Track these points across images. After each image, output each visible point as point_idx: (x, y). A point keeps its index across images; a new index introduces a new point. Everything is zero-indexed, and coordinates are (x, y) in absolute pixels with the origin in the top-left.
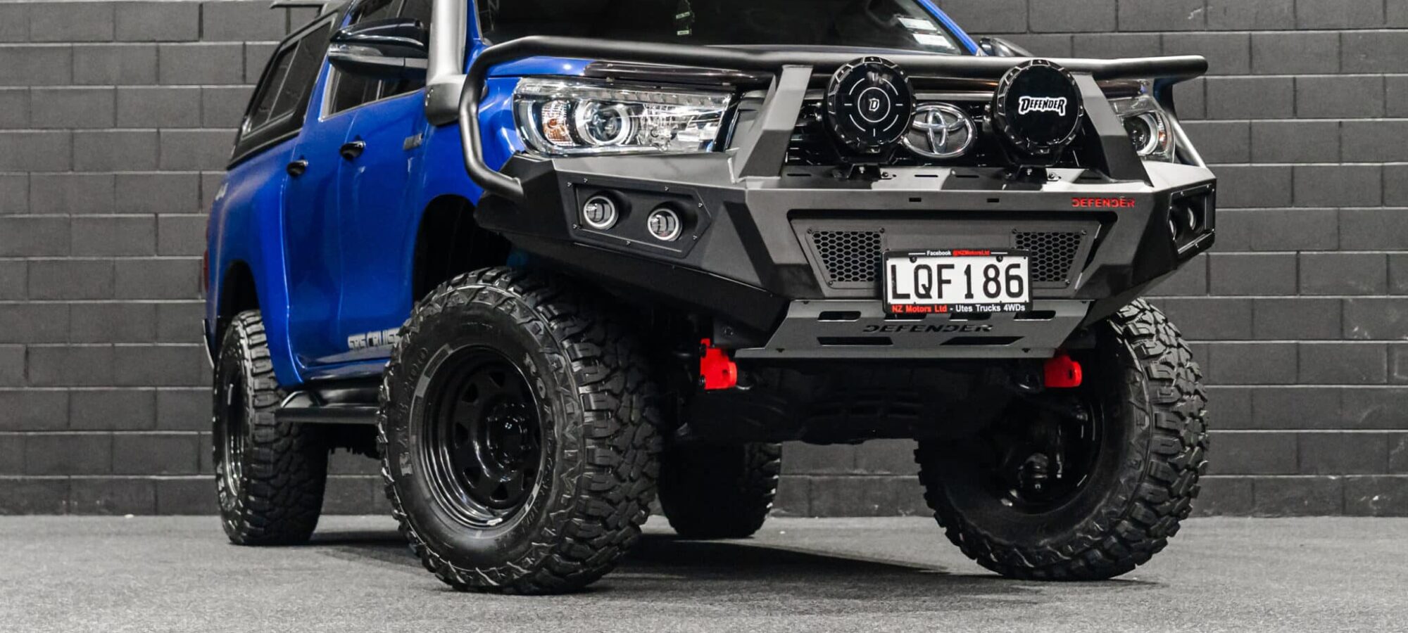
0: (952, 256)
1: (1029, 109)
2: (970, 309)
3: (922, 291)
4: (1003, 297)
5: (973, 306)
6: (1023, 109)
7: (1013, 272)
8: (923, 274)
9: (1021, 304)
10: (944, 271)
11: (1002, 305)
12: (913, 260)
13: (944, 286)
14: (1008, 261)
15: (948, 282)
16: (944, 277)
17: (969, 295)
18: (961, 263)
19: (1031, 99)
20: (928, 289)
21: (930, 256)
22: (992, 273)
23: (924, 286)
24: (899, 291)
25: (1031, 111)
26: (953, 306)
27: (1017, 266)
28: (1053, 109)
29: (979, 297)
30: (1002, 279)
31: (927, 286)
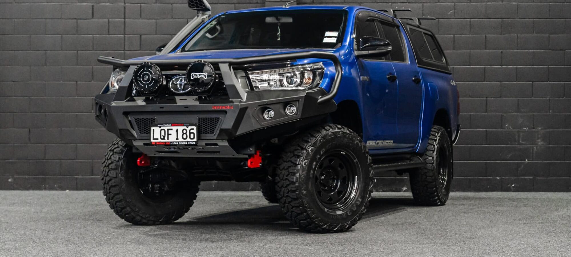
0: (171, 126)
1: (194, 77)
2: (177, 143)
3: (162, 137)
4: (188, 139)
5: (178, 142)
6: (192, 77)
7: (192, 131)
8: (163, 132)
9: (194, 142)
10: (169, 131)
11: (188, 142)
12: (160, 127)
13: (169, 136)
14: (190, 127)
15: (171, 134)
16: (169, 133)
17: (177, 139)
18: (175, 128)
19: (195, 74)
20: (164, 137)
21: (164, 126)
22: (185, 132)
23: (163, 136)
24: (155, 137)
25: (195, 78)
26: (172, 142)
27: (193, 129)
28: (202, 77)
29: (180, 139)
30: (188, 134)
31: (164, 136)
